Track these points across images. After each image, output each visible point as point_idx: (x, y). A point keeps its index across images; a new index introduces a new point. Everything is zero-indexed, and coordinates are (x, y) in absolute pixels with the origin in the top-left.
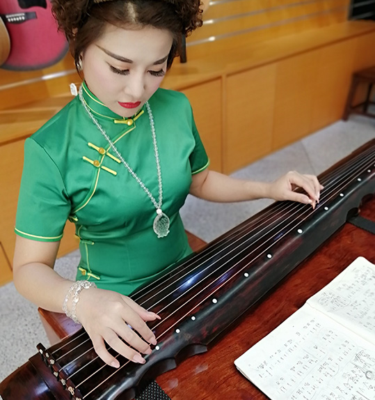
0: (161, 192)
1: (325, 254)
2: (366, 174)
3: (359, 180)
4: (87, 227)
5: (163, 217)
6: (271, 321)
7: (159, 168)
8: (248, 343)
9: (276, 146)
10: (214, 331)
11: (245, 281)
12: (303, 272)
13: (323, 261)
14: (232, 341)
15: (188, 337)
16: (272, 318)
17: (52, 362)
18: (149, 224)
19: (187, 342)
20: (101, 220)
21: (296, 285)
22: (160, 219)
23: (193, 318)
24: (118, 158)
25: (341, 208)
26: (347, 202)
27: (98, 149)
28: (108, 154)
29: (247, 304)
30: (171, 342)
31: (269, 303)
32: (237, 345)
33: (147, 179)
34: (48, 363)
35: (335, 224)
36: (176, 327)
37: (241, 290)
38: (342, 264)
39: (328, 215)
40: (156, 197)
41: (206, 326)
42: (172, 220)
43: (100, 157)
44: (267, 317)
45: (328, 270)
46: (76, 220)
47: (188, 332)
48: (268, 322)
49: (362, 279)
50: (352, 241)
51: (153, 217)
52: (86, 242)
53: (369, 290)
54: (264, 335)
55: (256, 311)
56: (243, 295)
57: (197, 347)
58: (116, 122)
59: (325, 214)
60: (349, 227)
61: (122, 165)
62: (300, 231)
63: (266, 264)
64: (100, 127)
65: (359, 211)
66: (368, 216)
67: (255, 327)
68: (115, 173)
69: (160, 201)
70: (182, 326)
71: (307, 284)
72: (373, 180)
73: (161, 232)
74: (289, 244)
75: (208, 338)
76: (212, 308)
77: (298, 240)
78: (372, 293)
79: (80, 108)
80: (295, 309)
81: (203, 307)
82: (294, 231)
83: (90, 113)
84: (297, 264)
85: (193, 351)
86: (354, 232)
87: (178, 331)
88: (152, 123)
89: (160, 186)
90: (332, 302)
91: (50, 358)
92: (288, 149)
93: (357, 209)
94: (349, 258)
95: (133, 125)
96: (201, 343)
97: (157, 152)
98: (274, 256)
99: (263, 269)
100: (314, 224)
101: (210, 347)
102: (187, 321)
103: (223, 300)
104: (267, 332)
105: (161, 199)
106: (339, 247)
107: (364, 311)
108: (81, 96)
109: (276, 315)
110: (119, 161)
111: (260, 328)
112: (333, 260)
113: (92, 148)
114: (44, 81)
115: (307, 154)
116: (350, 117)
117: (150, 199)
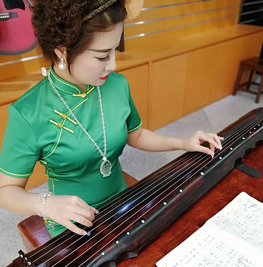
0: (105, 145)
1: (219, 190)
2: (248, 134)
3: (243, 138)
4: (53, 169)
5: (107, 162)
6: (181, 235)
7: (104, 128)
8: (166, 251)
9: (185, 113)
10: (142, 242)
11: (164, 208)
12: (203, 202)
13: (218, 194)
14: (155, 249)
15: (124, 246)
16: (182, 233)
17: (30, 263)
18: (97, 167)
19: (123, 250)
20: (62, 165)
21: (199, 211)
22: (105, 164)
23: (128, 233)
24: (75, 121)
25: (230, 158)
26: (234, 154)
27: (61, 114)
28: (68, 118)
29: (165, 224)
30: (113, 249)
31: (180, 223)
32: (158, 252)
33: (96, 136)
34: (27, 264)
35: (226, 169)
36: (116, 240)
37: (161, 214)
38: (230, 197)
39: (222, 162)
40: (102, 149)
41: (137, 239)
42: (113, 164)
43: (62, 120)
44: (178, 233)
45: (221, 201)
46: (46, 163)
47: (124, 242)
48: (179, 236)
49: (244, 207)
50: (237, 181)
51: (100, 163)
52: (52, 179)
53: (248, 215)
54: (176, 245)
55: (171, 229)
56: (162, 217)
57: (130, 253)
58: (74, 95)
59: (220, 162)
60: (236, 171)
61: (78, 126)
62: (202, 174)
63: (178, 196)
64: (62, 99)
65: (243, 160)
66: (249, 163)
67: (170, 239)
68: (73, 132)
69: (105, 152)
70: (120, 238)
71: (207, 210)
72: (253, 138)
73: (105, 173)
74: (194, 182)
75: (138, 247)
76: (141, 226)
77: (201, 180)
78: (250, 217)
79: (48, 85)
80: (198, 227)
81: (134, 226)
82: (199, 174)
83: (55, 90)
84: (199, 196)
85: (128, 257)
86: (239, 175)
87: (117, 242)
88: (100, 96)
89: (105, 141)
90: (223, 223)
91: (28, 261)
92: (195, 114)
93: (241, 159)
94: (235, 192)
95: (86, 97)
96: (133, 251)
97: (103, 116)
98: (184, 190)
99: (175, 200)
100: (212, 168)
101: (139, 253)
102: (124, 235)
103: (148, 221)
104: (178, 243)
105: (105, 149)
106: (229, 185)
107: (245, 229)
108: (49, 77)
109: (185, 231)
110: (76, 124)
111: (173, 240)
112: (224, 194)
113: (57, 114)
114: (22, 62)
115: (207, 119)
116: (238, 92)
117: (98, 150)
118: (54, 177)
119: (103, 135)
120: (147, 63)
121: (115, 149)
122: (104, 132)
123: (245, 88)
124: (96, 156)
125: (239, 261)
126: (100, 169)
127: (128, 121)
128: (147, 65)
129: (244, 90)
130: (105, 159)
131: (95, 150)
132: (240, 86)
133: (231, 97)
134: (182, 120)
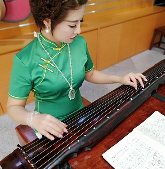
0: (72, 80)
1: (142, 109)
2: (160, 75)
3: (157, 77)
4: (39, 94)
5: (73, 91)
6: (118, 137)
7: (71, 69)
8: (108, 147)
9: (120, 61)
10: (94, 141)
11: (107, 120)
12: (132, 117)
13: (141, 112)
14: (101, 146)
15: (83, 143)
16: (118, 136)
17: (24, 153)
18: (66, 93)
19: (82, 146)
20: (45, 92)
21: (129, 122)
22: (72, 92)
23: (85, 135)
24: (54, 65)
25: (149, 89)
26: (152, 87)
27: (45, 61)
28: (50, 63)
29: (108, 130)
30: (75, 145)
31: (117, 130)
32: (103, 148)
34: (22, 153)
35: (146, 96)
36: (78, 139)
37: (105, 124)
38: (149, 114)
39: (144, 92)
40: (70, 82)
41: (91, 139)
42: (76, 92)
43: (46, 64)
44: (116, 136)
45: (143, 116)
46: (35, 91)
47: (83, 141)
48: (117, 138)
49: (157, 121)
50: (153, 104)
51: (68, 91)
52: (38, 100)
53: (160, 126)
54: (115, 143)
55: (112, 133)
56: (106, 126)
57: (86, 148)
58: (53, 49)
59: (142, 92)
60: (152, 98)
61: (56, 68)
62: (131, 99)
63: (116, 112)
64: (46, 51)
65: (157, 91)
66: (160, 93)
67: (111, 140)
68: (52, 72)
69: (72, 84)
70: (80, 139)
71: (134, 122)
72: (163, 77)
73: (71, 97)
74: (126, 104)
75: (91, 144)
76: (93, 131)
77: (130, 103)
78: (161, 127)
79: (38, 42)
80: (128, 133)
81: (89, 131)
82: (129, 99)
83: (42, 45)
84: (130, 113)
85: (85, 150)
86: (154, 100)
87: (78, 141)
88: (69, 50)
89: (72, 77)
90: (144, 130)
91: (23, 151)
92: (126, 61)
93: (156, 90)
94: (152, 111)
95: (61, 50)
96: (88, 146)
97: (71, 62)
98: (120, 109)
99: (115, 115)
100: (137, 96)
101: (92, 148)
102: (82, 137)
103: (97, 128)
104: (116, 142)
105: (72, 83)
106: (148, 106)
107: (158, 135)
108: (38, 38)
109: (120, 135)
110: (54, 66)
111: (113, 140)
112: (145, 112)
113: (43, 60)
114: (20, 27)
115: (133, 64)
116: (153, 48)
117: (68, 83)
118: (40, 99)
119: (71, 74)
120: (97, 29)
121: (77, 82)
122: (72, 72)
123: (157, 45)
124: (66, 87)
125: (154, 154)
126: (68, 94)
127: (86, 66)
128: (97, 31)
129: (156, 47)
130: (71, 88)
131: (66, 83)
132: (154, 44)
133: (148, 51)
134: (117, 65)
